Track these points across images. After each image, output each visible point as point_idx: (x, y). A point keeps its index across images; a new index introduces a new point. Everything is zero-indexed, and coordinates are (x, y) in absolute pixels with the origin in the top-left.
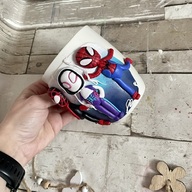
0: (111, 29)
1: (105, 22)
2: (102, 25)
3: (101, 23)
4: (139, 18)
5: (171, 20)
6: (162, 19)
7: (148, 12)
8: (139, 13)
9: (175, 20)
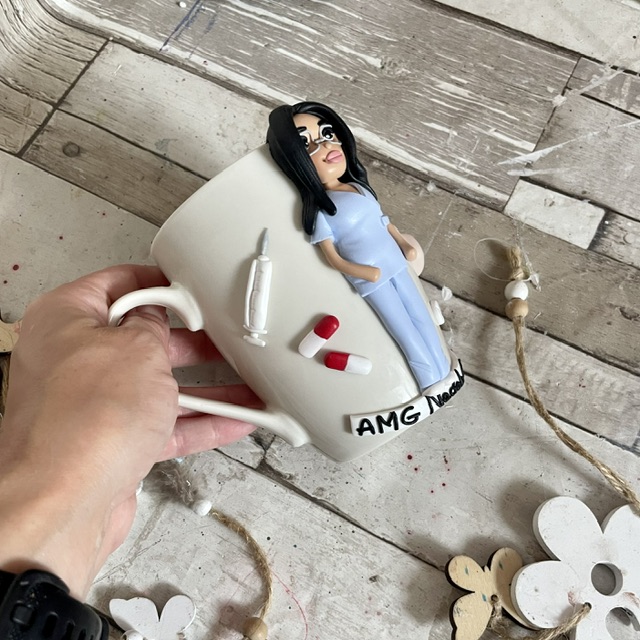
5: (520, 223)
6: (498, 207)
7: (470, 167)
8: (443, 157)
9: (530, 229)
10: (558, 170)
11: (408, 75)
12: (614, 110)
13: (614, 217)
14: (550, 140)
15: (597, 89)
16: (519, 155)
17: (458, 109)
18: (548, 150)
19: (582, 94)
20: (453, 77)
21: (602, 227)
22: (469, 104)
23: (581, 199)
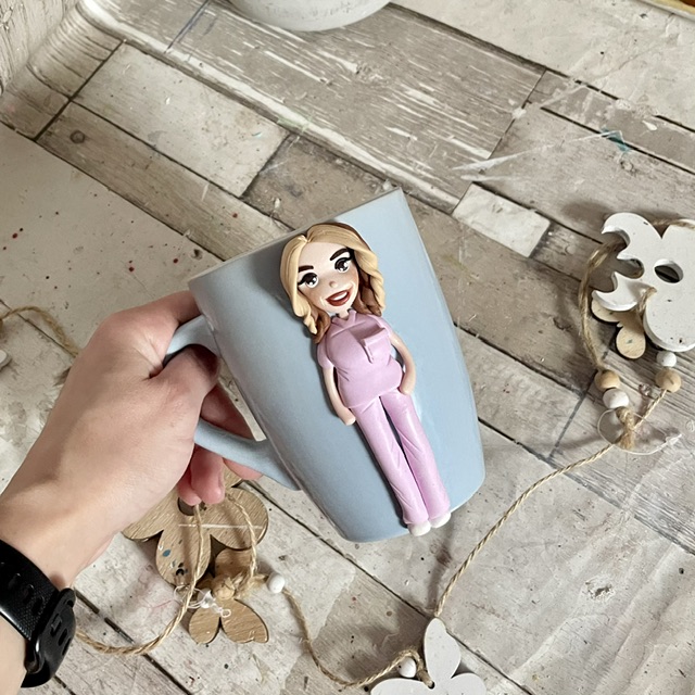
0: (307, 156)
1: (304, 129)
2: (291, 132)
3: (292, 125)
4: (395, 171)
5: (466, 227)
6: (447, 210)
7: (427, 171)
8: (401, 160)
9: (476, 233)
10: (509, 179)
11: (380, 80)
12: (571, 124)
13: (558, 229)
14: (506, 149)
15: (558, 103)
16: (473, 162)
17: (421, 116)
18: (503, 159)
19: (543, 108)
20: (422, 85)
21: (545, 237)
22: (433, 112)
23: (529, 208)
